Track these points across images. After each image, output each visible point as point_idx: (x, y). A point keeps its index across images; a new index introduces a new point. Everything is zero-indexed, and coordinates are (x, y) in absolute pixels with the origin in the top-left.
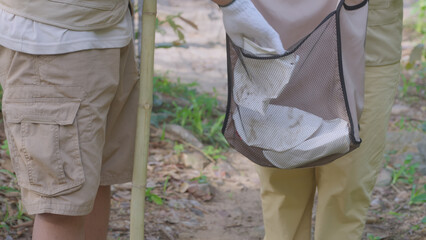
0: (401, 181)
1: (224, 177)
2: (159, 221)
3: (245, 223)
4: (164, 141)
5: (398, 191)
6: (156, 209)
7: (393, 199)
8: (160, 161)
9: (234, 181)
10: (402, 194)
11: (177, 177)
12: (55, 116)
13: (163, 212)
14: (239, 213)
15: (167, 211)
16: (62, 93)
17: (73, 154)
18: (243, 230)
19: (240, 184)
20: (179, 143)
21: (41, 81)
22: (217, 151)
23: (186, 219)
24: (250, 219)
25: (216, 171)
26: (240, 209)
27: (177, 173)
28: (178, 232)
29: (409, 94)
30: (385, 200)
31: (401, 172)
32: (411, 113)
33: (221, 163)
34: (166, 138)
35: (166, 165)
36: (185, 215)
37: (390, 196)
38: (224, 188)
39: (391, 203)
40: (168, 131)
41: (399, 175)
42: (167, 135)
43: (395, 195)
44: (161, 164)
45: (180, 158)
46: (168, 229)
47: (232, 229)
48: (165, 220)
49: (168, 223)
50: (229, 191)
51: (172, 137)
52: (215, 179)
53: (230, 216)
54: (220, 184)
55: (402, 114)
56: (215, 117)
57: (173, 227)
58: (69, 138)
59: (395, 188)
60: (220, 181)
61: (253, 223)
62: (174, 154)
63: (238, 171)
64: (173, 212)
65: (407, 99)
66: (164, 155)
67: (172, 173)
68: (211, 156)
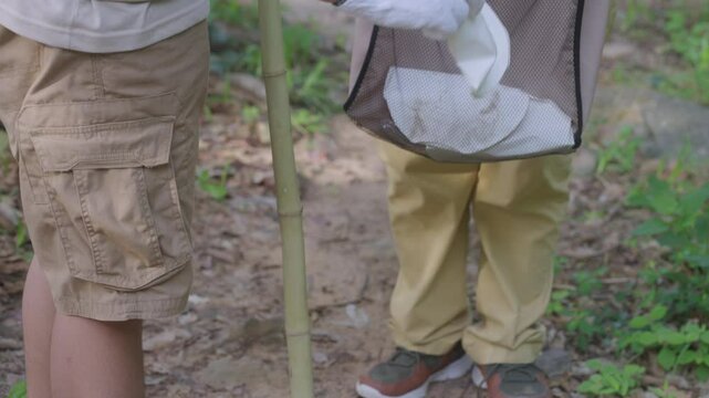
0: (612, 168)
1: (324, 161)
2: (213, 232)
3: (353, 236)
4: (227, 102)
5: (606, 184)
6: (209, 213)
7: (597, 198)
8: (221, 134)
9: (339, 167)
10: (613, 189)
11: (246, 160)
12: (135, 153)
13: (219, 218)
14: (343, 220)
15: (226, 215)
16: (142, 110)
17: (169, 212)
18: (349, 247)
19: (349, 173)
20: (251, 104)
21: (106, 93)
22: (315, 118)
23: (258, 228)
24: (362, 229)
25: (310, 151)
26: (347, 213)
27: (247, 153)
28: (242, 249)
29: (637, 26)
30: (584, 199)
31: (613, 153)
32: (638, 57)
33: (320, 138)
34: (230, 97)
35: (229, 139)
36: (256, 222)
37: (593, 193)
38: (322, 179)
39: (592, 204)
40: (236, 86)
41: (609, 157)
42: (234, 93)
43: (600, 191)
44: (222, 138)
45: (253, 129)
46: (227, 244)
47: (333, 246)
48: (224, 229)
49: (228, 235)
50: (330, 184)
51: (240, 95)
52: (308, 164)
53: (329, 224)
54: (316, 173)
55: (623, 59)
56: (312, 62)
57: (235, 241)
58: (161, 186)
59: (602, 179)
60: (316, 166)
61: (368, 236)
62: (242, 123)
63: (347, 152)
64: (237, 218)
65: (634, 33)
66: (226, 124)
67: (239, 155)
68: (304, 126)
